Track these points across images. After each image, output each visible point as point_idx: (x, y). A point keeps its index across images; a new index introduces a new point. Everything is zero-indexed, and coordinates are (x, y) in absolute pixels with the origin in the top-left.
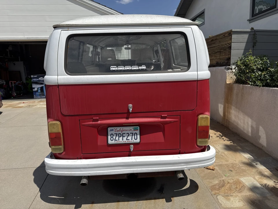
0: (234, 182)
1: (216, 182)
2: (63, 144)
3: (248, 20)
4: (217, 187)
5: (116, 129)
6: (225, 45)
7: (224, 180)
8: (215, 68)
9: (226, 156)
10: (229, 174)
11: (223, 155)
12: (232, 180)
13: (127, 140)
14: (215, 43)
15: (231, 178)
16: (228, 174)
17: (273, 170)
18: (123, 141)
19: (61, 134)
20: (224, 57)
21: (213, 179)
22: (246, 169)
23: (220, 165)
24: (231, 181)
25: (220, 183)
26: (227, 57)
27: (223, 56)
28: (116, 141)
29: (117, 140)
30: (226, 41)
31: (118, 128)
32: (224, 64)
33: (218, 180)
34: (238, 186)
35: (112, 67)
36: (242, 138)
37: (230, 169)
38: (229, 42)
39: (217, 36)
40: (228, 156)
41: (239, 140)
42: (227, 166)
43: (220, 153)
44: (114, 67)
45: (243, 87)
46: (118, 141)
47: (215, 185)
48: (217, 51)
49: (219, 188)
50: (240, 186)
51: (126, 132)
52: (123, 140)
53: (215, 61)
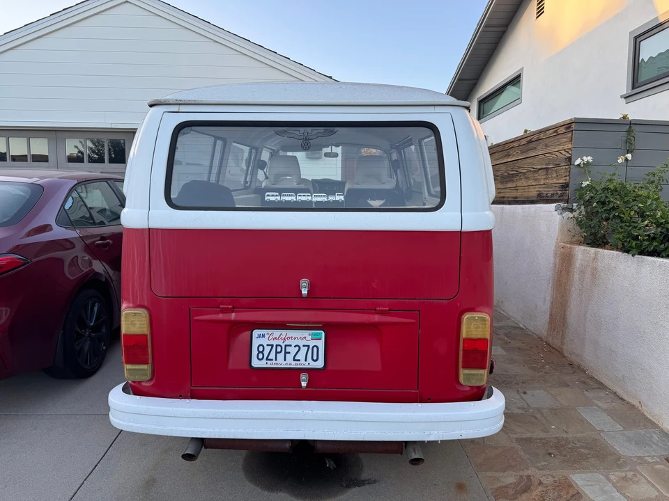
0: (555, 482)
1: (509, 478)
2: (150, 361)
3: (621, 97)
4: (511, 492)
5: (270, 333)
6: (557, 153)
7: (530, 476)
8: (534, 205)
9: (545, 418)
10: (545, 463)
11: (538, 416)
12: (551, 479)
13: (294, 360)
14: (535, 148)
15: (548, 473)
16: (543, 463)
17: (659, 460)
18: (284, 363)
19: (149, 337)
20: (555, 181)
21: (504, 471)
22: (589, 454)
23: (526, 439)
24: (548, 481)
25: (520, 483)
26: (561, 181)
27: (553, 178)
28: (269, 362)
29: (272, 360)
30: (559, 145)
31: (277, 333)
32: (555, 198)
33: (515, 476)
34: (562, 493)
35: (268, 195)
36: (592, 378)
37: (550, 451)
38: (566, 147)
39: (540, 132)
40: (548, 418)
41: (584, 383)
42: (543, 443)
43: (531, 410)
44: (273, 195)
45: (596, 254)
46: (274, 362)
47: (506, 487)
48: (539, 167)
49: (515, 494)
50: (568, 493)
51: (294, 343)
52: (285, 360)
53: (533, 190)
